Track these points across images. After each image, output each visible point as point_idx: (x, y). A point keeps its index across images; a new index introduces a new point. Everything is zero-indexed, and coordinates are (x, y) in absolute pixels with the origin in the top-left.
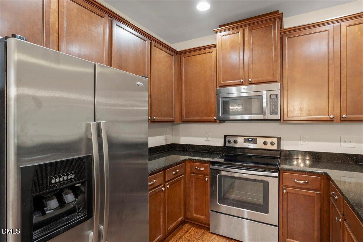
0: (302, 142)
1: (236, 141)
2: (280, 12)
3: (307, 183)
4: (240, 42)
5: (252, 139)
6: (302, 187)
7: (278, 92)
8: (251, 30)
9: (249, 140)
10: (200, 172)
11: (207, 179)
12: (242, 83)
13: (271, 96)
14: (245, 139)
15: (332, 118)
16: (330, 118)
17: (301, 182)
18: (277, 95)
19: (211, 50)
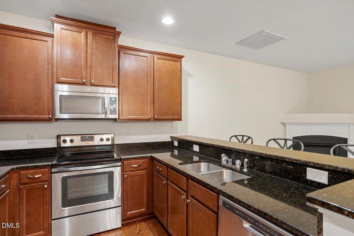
0: (128, 136)
1: (66, 140)
2: (117, 30)
3: (140, 165)
4: (82, 42)
5: (89, 137)
6: (137, 169)
7: (117, 96)
8: (94, 35)
9: (86, 138)
10: (35, 180)
11: (46, 186)
12: (83, 83)
13: (111, 98)
14: (81, 137)
15: (150, 118)
16: (149, 118)
17: (136, 166)
18: (116, 98)
19: (46, 38)
